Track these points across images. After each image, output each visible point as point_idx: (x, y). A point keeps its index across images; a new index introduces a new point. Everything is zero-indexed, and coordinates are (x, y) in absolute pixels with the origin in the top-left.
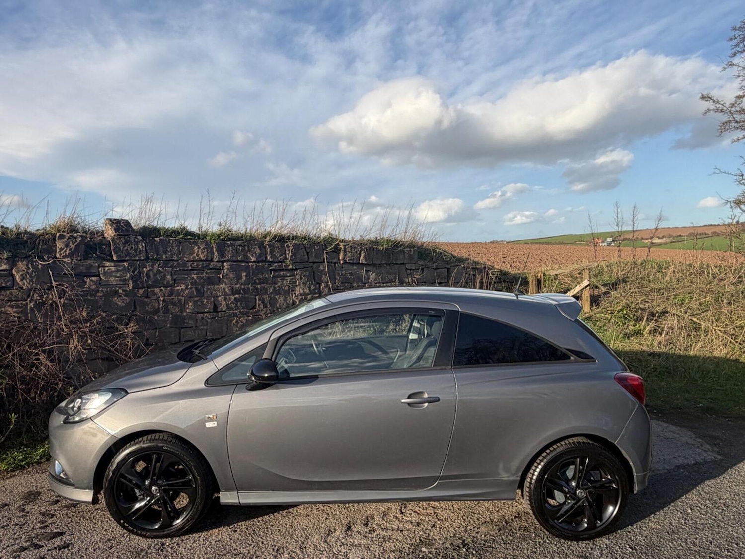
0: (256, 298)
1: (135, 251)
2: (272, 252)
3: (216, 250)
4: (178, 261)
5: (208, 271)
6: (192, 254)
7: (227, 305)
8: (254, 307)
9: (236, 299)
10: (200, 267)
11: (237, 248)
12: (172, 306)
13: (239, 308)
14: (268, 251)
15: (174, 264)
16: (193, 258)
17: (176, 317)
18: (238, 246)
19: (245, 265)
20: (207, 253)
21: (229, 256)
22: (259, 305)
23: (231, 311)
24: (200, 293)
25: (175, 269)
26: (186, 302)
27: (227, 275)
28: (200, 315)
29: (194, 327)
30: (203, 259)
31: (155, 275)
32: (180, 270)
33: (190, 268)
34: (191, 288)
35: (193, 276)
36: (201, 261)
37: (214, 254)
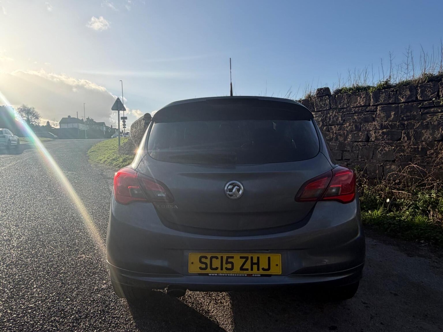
0: (402, 132)
1: (324, 105)
2: (422, 92)
3: (372, 98)
4: (347, 108)
5: (366, 113)
6: (356, 103)
7: (376, 137)
8: (400, 139)
9: (383, 133)
10: (360, 110)
11: (390, 93)
12: (339, 137)
13: (385, 140)
14: (419, 91)
15: (344, 110)
16: (356, 105)
17: (341, 143)
18: (391, 91)
19: (395, 106)
20: (366, 101)
21: (382, 100)
22: (404, 138)
23: (378, 142)
24: (358, 129)
25: (344, 114)
26: (347, 135)
27: (379, 115)
28: (356, 144)
29: (350, 151)
30: (363, 105)
31: (333, 118)
32: (347, 114)
33: (354, 112)
34: (352, 125)
35: (355, 117)
36: (361, 106)
37: (371, 100)
